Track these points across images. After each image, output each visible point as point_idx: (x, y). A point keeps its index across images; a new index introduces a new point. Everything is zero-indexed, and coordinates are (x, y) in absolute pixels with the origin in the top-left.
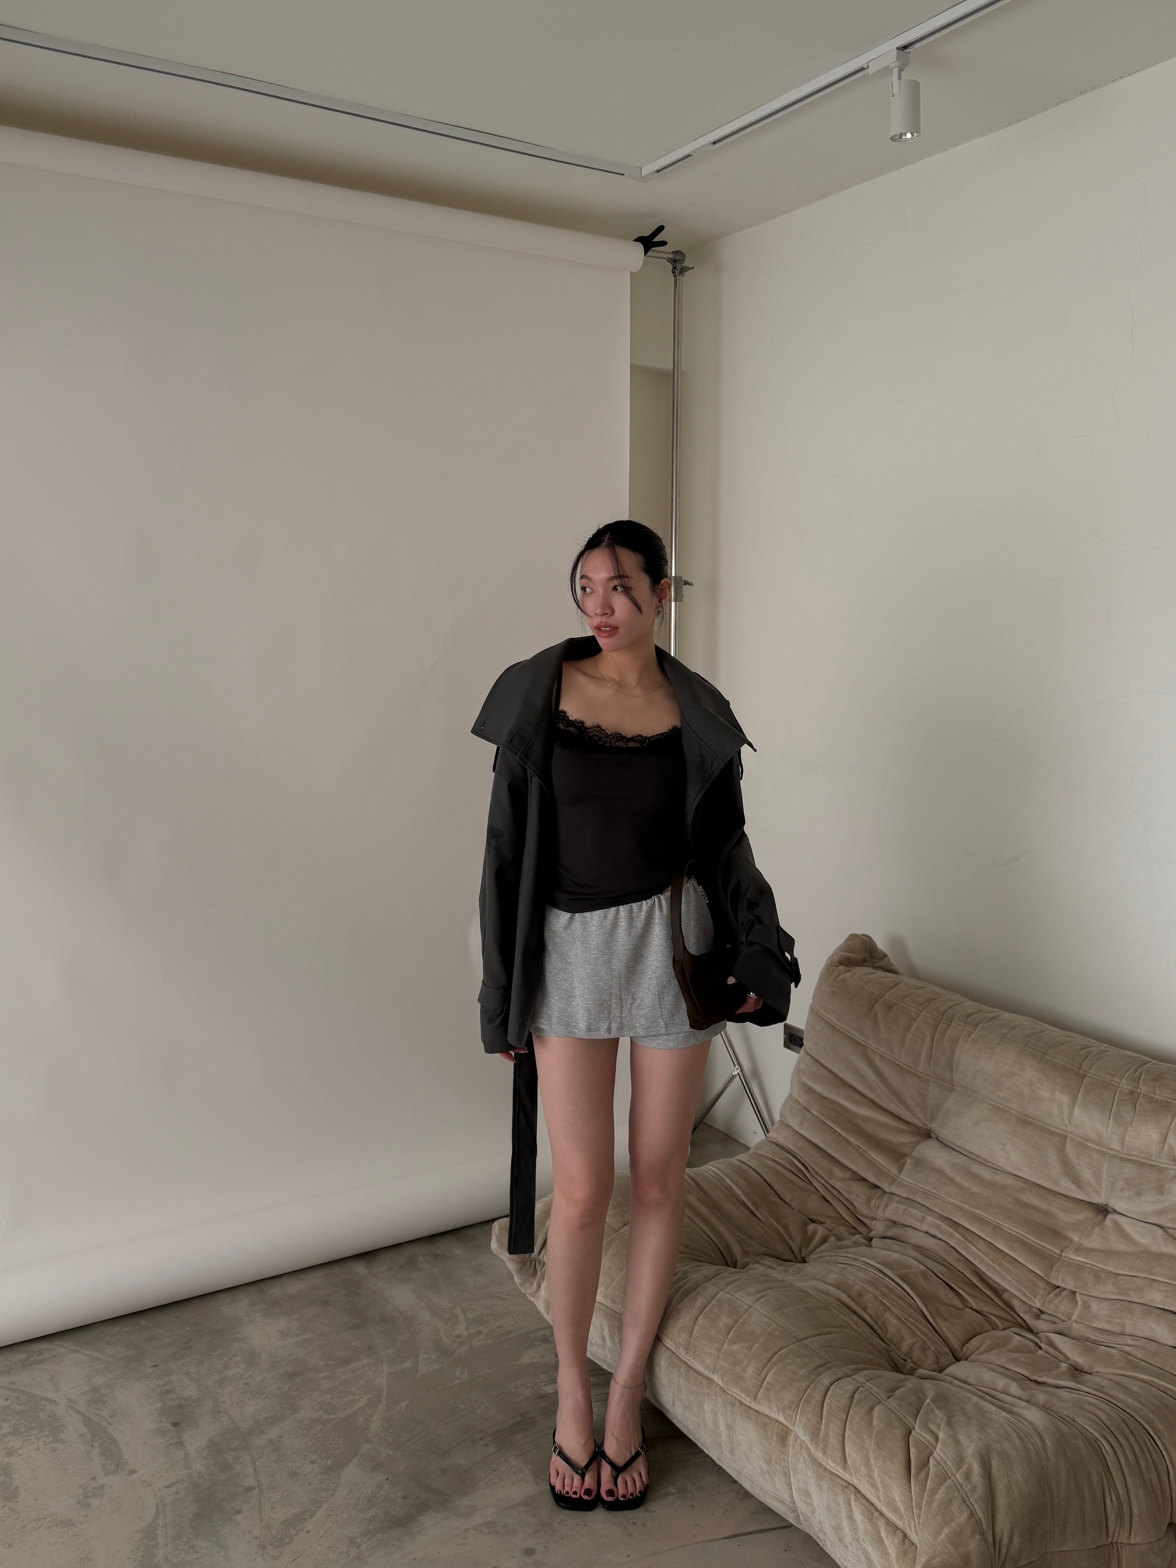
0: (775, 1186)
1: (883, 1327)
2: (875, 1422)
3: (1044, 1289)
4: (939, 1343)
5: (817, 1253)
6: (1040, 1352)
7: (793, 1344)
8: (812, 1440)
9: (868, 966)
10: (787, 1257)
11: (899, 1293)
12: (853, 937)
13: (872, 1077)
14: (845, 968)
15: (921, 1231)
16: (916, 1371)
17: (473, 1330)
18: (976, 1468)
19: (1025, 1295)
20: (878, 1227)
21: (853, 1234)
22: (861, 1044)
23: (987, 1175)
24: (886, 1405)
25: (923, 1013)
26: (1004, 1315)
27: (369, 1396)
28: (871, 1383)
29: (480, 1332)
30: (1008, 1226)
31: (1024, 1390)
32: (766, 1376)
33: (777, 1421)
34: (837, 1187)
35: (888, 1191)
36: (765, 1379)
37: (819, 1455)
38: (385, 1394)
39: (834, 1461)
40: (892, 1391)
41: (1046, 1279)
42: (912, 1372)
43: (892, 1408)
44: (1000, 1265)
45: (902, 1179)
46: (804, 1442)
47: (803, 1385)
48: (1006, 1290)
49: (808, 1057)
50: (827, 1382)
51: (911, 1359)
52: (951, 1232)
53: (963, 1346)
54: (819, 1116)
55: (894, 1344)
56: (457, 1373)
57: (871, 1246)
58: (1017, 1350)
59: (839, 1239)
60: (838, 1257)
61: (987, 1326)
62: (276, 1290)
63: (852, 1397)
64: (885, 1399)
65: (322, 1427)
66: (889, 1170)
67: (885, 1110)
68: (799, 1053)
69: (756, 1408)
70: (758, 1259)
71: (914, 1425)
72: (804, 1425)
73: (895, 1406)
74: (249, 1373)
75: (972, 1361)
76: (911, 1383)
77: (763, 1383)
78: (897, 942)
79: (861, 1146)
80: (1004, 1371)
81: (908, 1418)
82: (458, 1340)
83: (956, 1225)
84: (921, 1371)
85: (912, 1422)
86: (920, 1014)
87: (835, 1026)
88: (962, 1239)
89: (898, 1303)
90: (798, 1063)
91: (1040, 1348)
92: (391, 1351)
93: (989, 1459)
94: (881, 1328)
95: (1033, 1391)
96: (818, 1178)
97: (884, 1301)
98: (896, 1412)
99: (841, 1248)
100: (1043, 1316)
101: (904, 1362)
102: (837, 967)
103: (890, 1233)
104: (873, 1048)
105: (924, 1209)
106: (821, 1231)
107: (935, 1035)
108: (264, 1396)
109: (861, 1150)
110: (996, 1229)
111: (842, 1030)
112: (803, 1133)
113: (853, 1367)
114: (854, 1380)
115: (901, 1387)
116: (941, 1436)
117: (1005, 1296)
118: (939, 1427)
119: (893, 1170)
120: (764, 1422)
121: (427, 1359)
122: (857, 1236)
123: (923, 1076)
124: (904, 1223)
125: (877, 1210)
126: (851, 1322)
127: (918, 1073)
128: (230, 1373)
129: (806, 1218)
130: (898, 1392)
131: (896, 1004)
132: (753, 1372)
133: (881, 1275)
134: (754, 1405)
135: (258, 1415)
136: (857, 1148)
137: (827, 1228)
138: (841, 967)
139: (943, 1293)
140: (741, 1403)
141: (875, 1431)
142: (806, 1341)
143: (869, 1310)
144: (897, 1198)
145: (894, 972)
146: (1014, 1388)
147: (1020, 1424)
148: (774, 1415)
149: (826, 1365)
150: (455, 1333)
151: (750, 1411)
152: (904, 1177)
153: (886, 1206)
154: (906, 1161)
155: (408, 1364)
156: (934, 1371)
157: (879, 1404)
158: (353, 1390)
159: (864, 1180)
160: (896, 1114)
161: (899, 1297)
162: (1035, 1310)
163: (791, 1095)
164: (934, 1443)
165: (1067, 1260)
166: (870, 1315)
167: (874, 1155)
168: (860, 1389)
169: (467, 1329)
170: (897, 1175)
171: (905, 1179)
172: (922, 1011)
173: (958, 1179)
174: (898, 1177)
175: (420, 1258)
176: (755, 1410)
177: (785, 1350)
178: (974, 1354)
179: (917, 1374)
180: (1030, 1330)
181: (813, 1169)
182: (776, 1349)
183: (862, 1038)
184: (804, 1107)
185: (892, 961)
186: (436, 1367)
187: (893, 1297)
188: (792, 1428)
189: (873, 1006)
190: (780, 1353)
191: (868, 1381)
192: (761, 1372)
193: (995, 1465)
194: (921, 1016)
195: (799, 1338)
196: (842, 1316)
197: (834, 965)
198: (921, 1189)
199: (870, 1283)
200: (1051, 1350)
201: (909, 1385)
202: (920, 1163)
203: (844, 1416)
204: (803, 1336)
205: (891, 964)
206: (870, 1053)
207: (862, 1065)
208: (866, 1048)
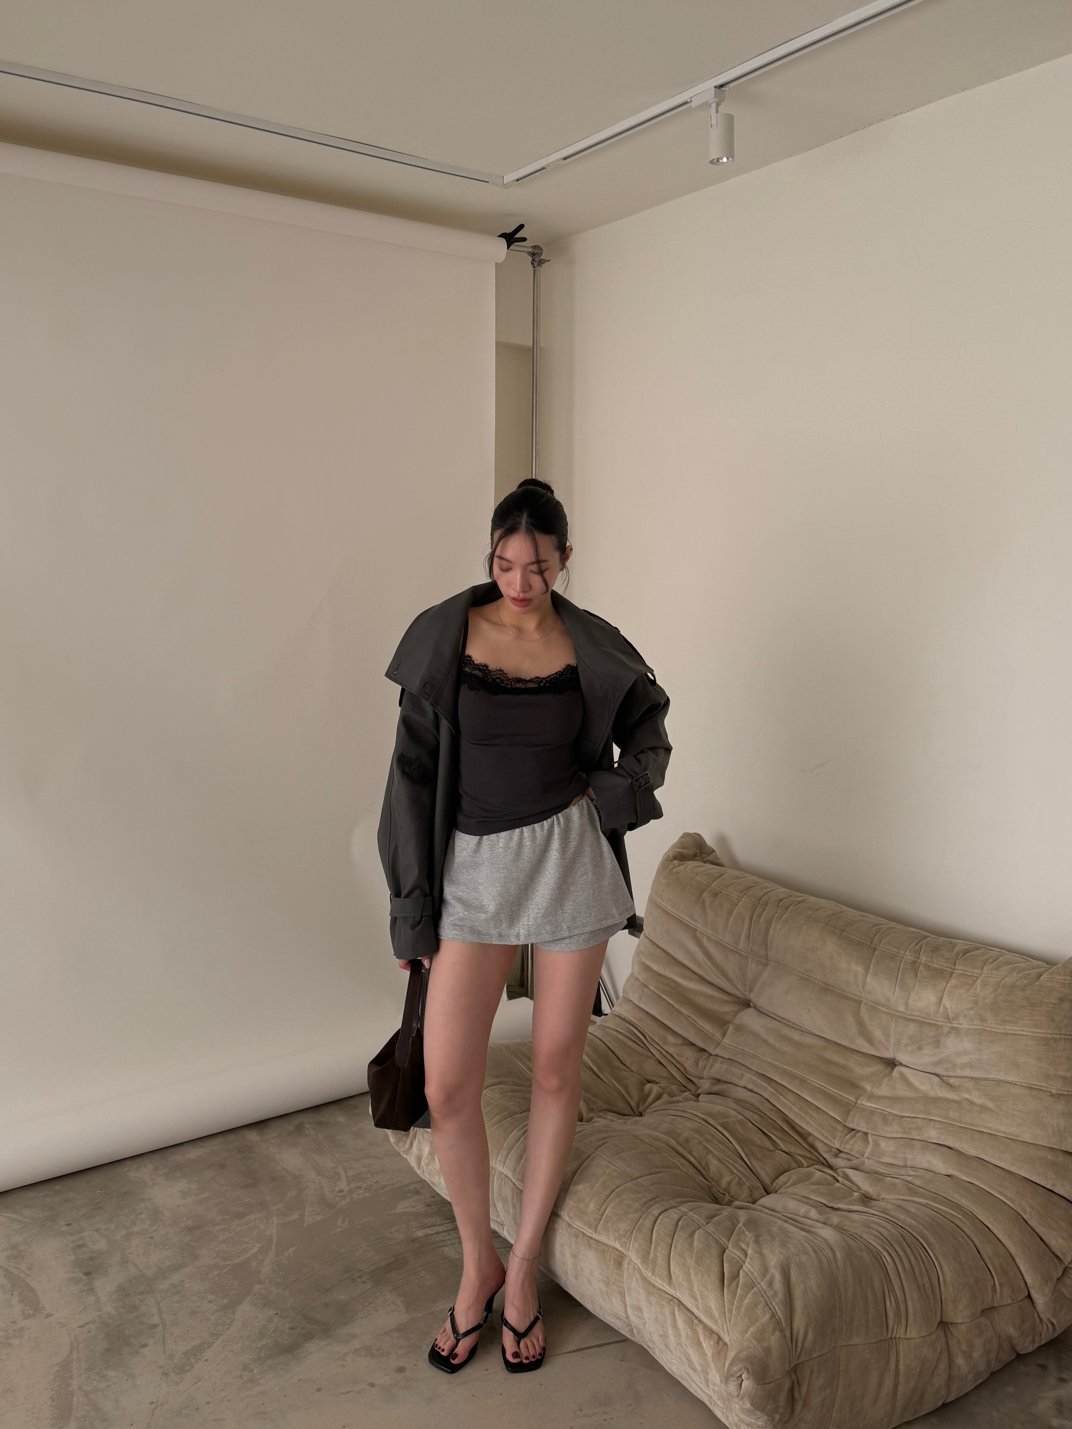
0: (617, 1053)
1: (706, 1167)
2: (695, 1243)
3: (842, 1132)
4: (752, 1179)
5: (651, 1108)
6: (837, 1184)
7: (628, 1182)
8: (643, 1262)
9: (697, 860)
10: (626, 1112)
11: (720, 1139)
12: (686, 835)
13: (700, 956)
14: (679, 862)
15: (740, 1087)
16: (733, 1203)
17: (353, 1186)
18: (778, 1277)
19: (826, 1137)
20: (705, 1085)
21: (684, 1092)
22: (692, 927)
23: (796, 1036)
24: (705, 1230)
25: (743, 899)
26: (808, 1155)
27: (261, 1244)
28: (693, 1213)
29: (360, 1188)
30: (813, 1080)
31: (821, 1215)
32: (605, 1211)
33: (614, 1248)
34: (670, 1052)
35: (713, 1054)
36: (604, 1212)
37: (648, 1274)
38: (275, 1242)
39: (662, 1279)
40: (710, 1218)
41: (844, 1123)
42: (729, 1203)
43: (710, 1231)
44: (805, 1113)
45: (725, 1043)
46: (636, 1264)
47: (637, 1216)
48: (810, 1134)
49: (647, 940)
50: (656, 1212)
51: (729, 1193)
52: (765, 1087)
53: (773, 1181)
54: (655, 991)
55: (715, 1181)
56: (339, 1222)
57: (698, 1101)
58: (819, 1183)
59: (671, 1095)
60: (669, 1111)
61: (793, 1164)
62: (177, 1157)
63: (677, 1224)
64: (705, 1224)
65: (219, 1272)
66: (714, 1036)
67: (711, 984)
68: (639, 937)
69: (596, 1238)
70: (601, 1114)
71: (727, 1244)
72: (637, 1250)
73: (712, 1230)
74: (154, 1228)
75: (781, 1194)
76: (727, 1211)
77: (602, 1216)
78: (723, 840)
79: (691, 1015)
80: (806, 1200)
81: (723, 1239)
82: (340, 1194)
83: (769, 1080)
84: (737, 1203)
85: (726, 1242)
86: (740, 900)
87: (670, 912)
88: (773, 1091)
89: (719, 1148)
90: (639, 946)
91: (838, 1181)
92: (280, 1206)
93: (789, 1269)
94: (704, 1168)
95: (829, 1215)
96: (654, 1045)
97: (707, 1146)
98: (713, 1234)
99: (672, 1102)
100: (841, 1155)
101: (722, 1195)
102: (670, 860)
103: (715, 1089)
104: (701, 930)
105: (743, 1067)
106: (656, 1089)
107: (753, 918)
108: (166, 1248)
109: (690, 1019)
110: (803, 1082)
111: (676, 916)
112: (642, 1006)
113: (679, 1200)
114: (678, 1210)
115: (718, 1215)
116: (750, 1252)
117: (810, 1139)
118: (748, 1245)
119: (718, 1035)
120: (603, 1249)
121: (312, 1211)
122: (686, 1093)
123: (743, 953)
124: (726, 1080)
125: (704, 1070)
126: (678, 1164)
127: (738, 951)
128: (136, 1229)
129: (643, 1079)
130: (715, 1219)
131: (721, 892)
132: (594, 1207)
133: (705, 1124)
134: (595, 1236)
135: (162, 1264)
136: (687, 1018)
137: (661, 1087)
138: (675, 862)
139: (758, 1138)
140: (584, 1234)
141: (695, 1251)
142: (639, 1180)
143: (695, 1154)
144: (720, 1059)
145: (720, 865)
146: (813, 1213)
147: (815, 1241)
148: (611, 1243)
149: (656, 1199)
150: (337, 1189)
151: (592, 1241)
152: (727, 1041)
153: (712, 1066)
154: (728, 1028)
155: (295, 1216)
156: (748, 1202)
157: (699, 1229)
158: (246, 1240)
159: (693, 1044)
160: (720, 986)
161: (720, 1142)
162: (834, 1150)
163: (632, 974)
164: (743, 1258)
165: (861, 1106)
166: (695, 1158)
167: (702, 1022)
168: (684, 1217)
169: (348, 1185)
170: (721, 1039)
171: (728, 1042)
172: (742, 898)
173: (771, 1041)
174: (722, 1041)
175: (307, 1126)
176: (595, 1240)
177: (621, 1187)
178: (783, 1188)
179: (733, 1206)
180: (831, 1167)
181: (650, 1037)
182: (614, 1187)
183: (692, 922)
184: (643, 984)
185: (719, 856)
186: (319, 1218)
187: (715, 1142)
188: (626, 1254)
189: (701, 894)
190: (617, 1190)
191: (690, 1211)
192: (601, 1207)
193: (794, 1274)
194: (741, 902)
195: (633, 1177)
196: (671, 1159)
198: (740, 1051)
199: (696, 1131)
200: (846, 1182)
201: (725, 1213)
202: (740, 1028)
203: (670, 1241)
204: (637, 1175)
205: (718, 859)
206: (699, 935)
207: (692, 946)
208: (695, 930)
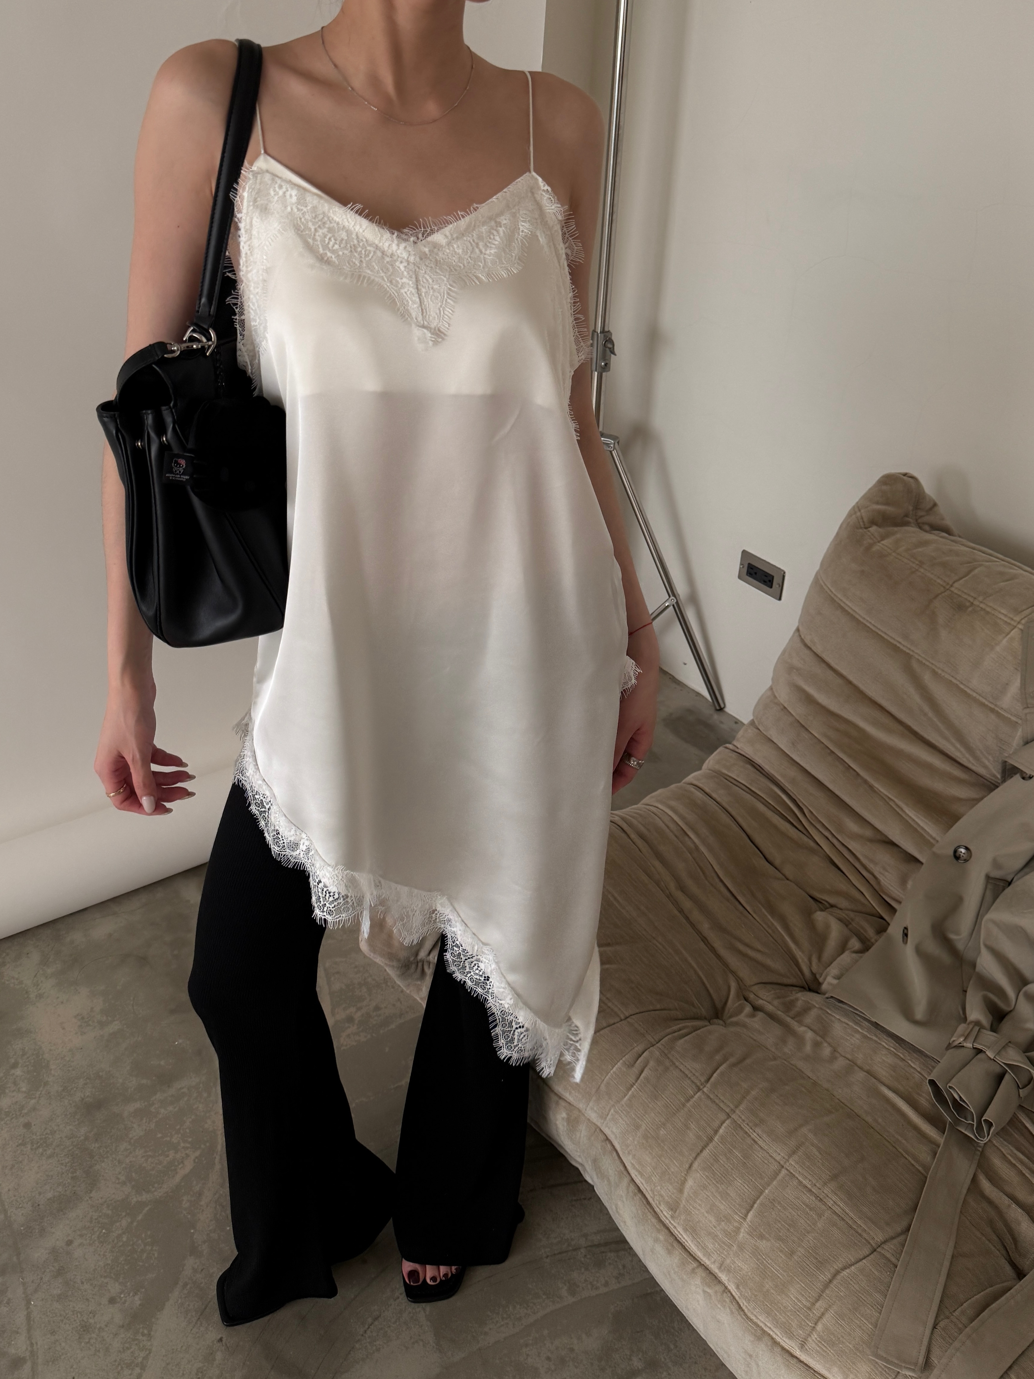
0: (758, 840)
10: (792, 979)
12: (888, 480)
13: (916, 698)
14: (880, 530)
27: (198, 1153)
32: (822, 1314)
34: (853, 851)
36: (820, 1318)
54: (821, 738)
65: (130, 1219)
67: (929, 744)
77: (816, 1325)
79: (892, 798)
87: (858, 618)
96: (820, 827)
102: (866, 528)
104: (920, 658)
109: (891, 803)
111: (873, 627)
112: (796, 758)
123: (1008, 714)
127: (998, 708)
129: (809, 898)
131: (972, 603)
132: (797, 1299)
136: (885, 798)
137: (843, 921)
138: (874, 529)
142: (884, 1250)
145: (946, 532)
158: (175, 1140)
159: (896, 846)
160: (947, 752)
163: (775, 697)
167: (912, 814)
177: (853, 1268)
181: (813, 813)
182: (836, 1266)
183: (904, 643)
184: (798, 722)
189: (932, 602)
192: (814, 1305)
197: (863, 526)
205: (942, 519)
206: (915, 665)
207: (899, 679)
208: (908, 657)
